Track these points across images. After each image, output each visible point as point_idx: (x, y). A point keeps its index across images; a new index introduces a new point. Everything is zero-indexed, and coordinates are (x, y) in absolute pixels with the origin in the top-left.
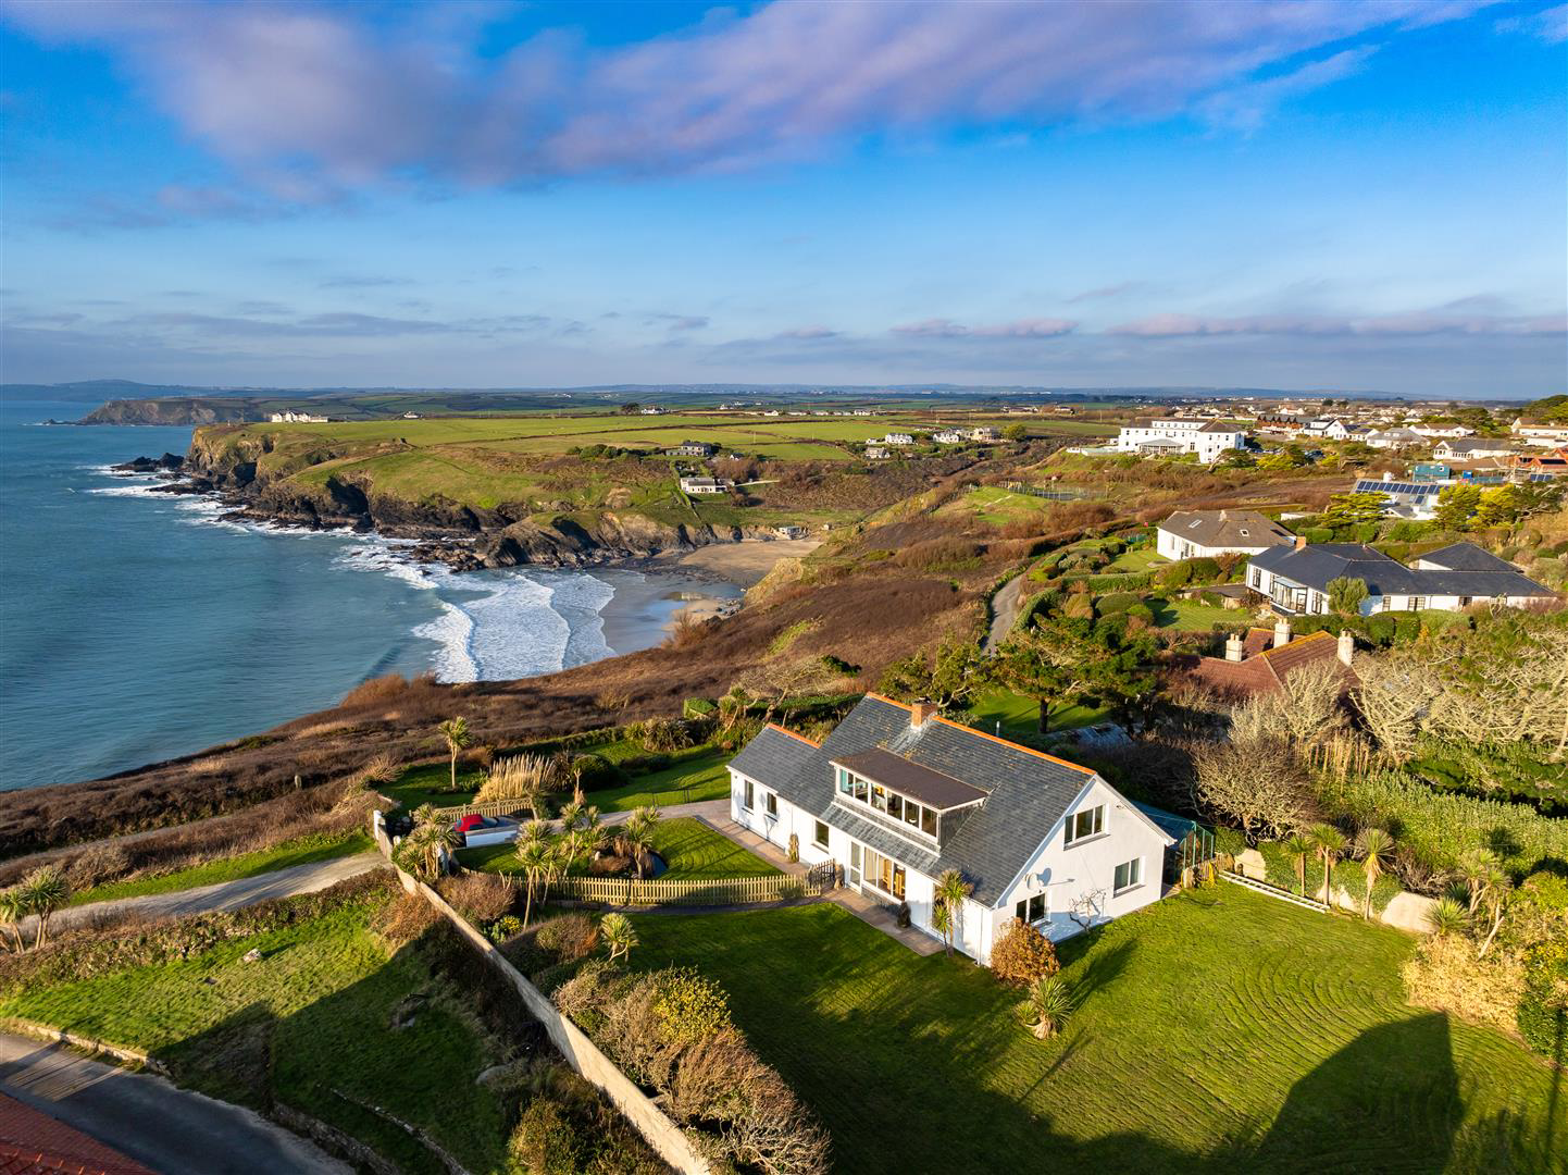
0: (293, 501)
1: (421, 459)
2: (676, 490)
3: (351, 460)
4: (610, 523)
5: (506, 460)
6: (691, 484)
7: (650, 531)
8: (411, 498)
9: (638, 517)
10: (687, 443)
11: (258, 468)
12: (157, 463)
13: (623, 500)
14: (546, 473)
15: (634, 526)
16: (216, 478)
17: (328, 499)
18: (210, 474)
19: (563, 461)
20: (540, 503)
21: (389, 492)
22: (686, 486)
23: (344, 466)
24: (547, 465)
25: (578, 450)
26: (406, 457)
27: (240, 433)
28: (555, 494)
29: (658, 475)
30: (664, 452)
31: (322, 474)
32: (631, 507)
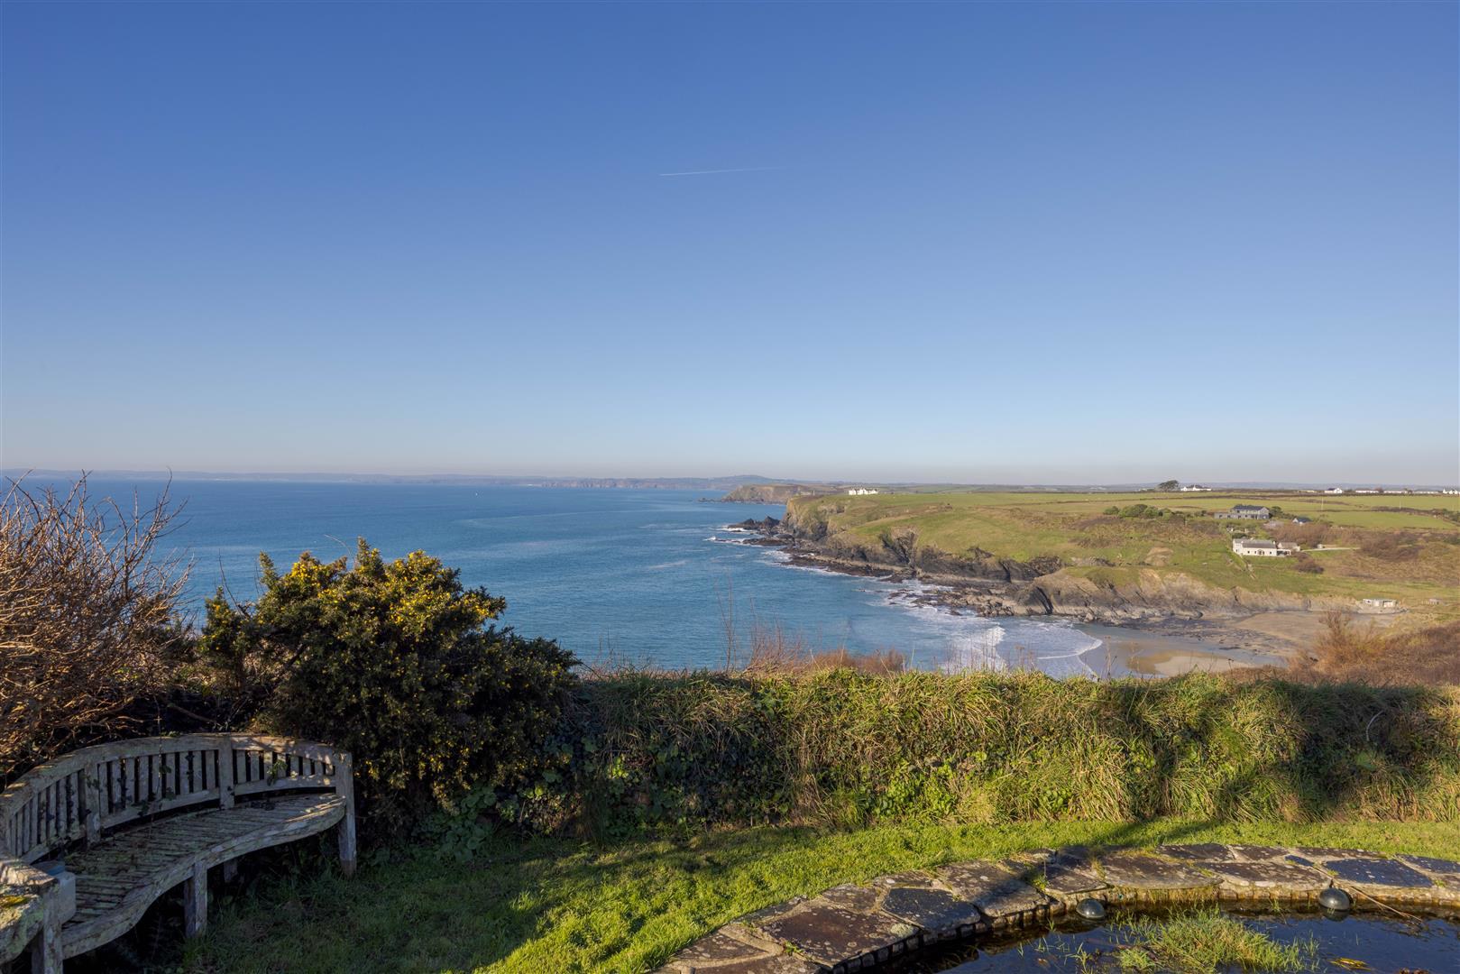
0: (850, 549)
1: (964, 516)
2: (1228, 552)
3: (902, 518)
4: (1150, 580)
5: (1042, 519)
6: (1245, 546)
7: (1196, 591)
8: (951, 551)
9: (1182, 575)
10: (1239, 508)
11: (829, 526)
12: (760, 523)
13: (1164, 560)
14: (1082, 530)
15: (1177, 584)
16: (797, 534)
17: (880, 548)
18: (795, 532)
19: (1100, 520)
20: (1073, 559)
21: (932, 545)
22: (1239, 549)
23: (896, 522)
24: (1083, 524)
25: (1116, 510)
26: (949, 516)
27: (820, 500)
28: (1090, 551)
29: (1205, 535)
30: (1212, 514)
31: (876, 529)
32: (1176, 566)
